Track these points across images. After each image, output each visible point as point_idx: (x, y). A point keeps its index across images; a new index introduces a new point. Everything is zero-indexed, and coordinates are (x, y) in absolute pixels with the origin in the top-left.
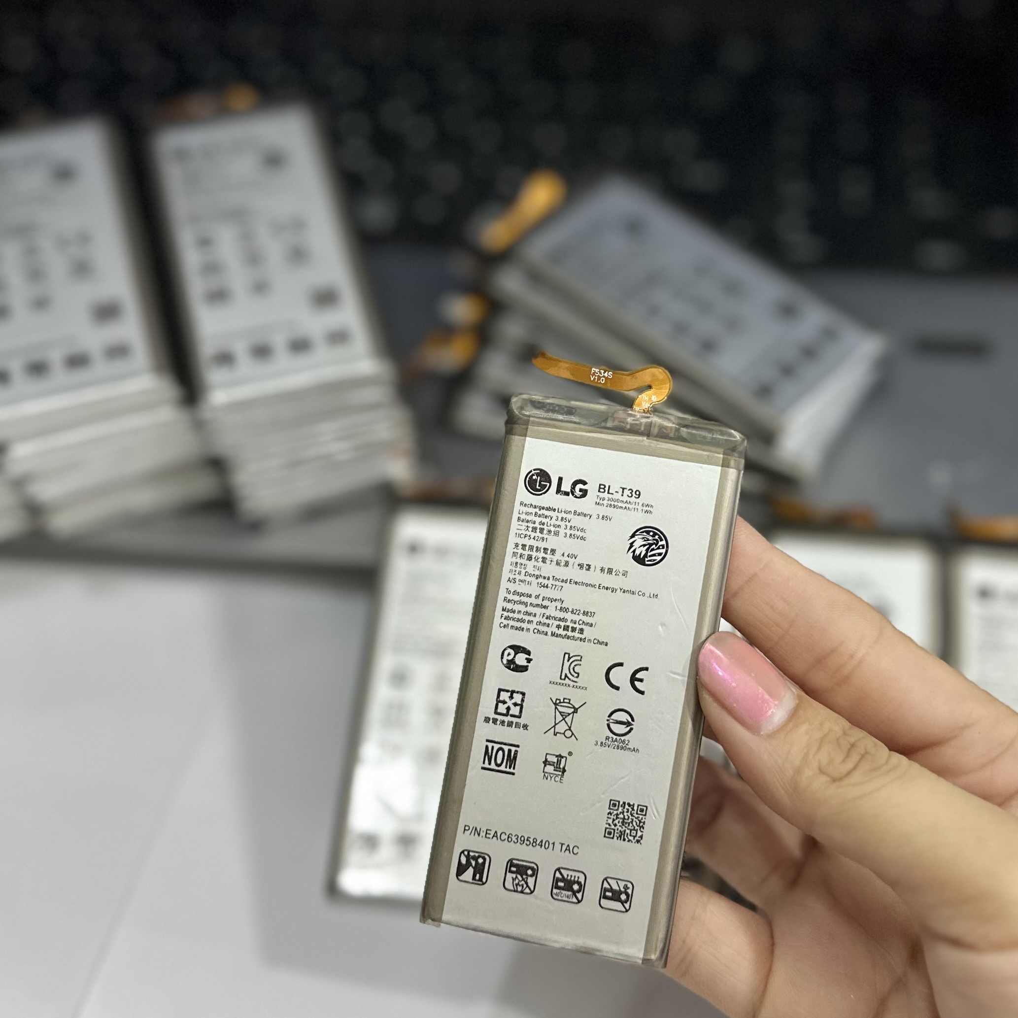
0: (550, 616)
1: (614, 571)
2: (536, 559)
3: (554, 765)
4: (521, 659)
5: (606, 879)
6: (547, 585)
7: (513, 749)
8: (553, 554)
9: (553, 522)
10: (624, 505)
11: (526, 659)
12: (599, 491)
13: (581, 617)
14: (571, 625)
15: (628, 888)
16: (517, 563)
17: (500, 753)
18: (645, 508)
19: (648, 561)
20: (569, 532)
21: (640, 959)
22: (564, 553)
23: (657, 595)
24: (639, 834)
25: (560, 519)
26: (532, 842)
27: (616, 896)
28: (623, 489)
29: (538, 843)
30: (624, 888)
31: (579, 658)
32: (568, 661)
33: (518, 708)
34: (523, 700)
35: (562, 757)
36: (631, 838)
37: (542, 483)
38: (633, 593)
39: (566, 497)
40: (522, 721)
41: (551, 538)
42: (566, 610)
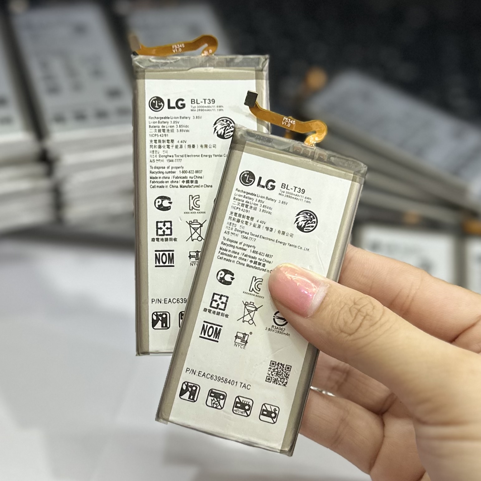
0: (247, 255)
1: (286, 233)
2: (242, 222)
3: (241, 339)
4: (228, 278)
5: (264, 404)
6: (247, 237)
7: (219, 328)
8: (252, 220)
9: (254, 202)
10: (295, 197)
11: (231, 278)
12: (282, 187)
13: (265, 257)
14: (259, 261)
15: (277, 410)
16: (231, 223)
17: (211, 329)
18: (307, 200)
19: (305, 229)
20: (262, 209)
21: (279, 450)
22: (258, 220)
23: (309, 249)
24: (286, 381)
25: (258, 200)
26: (224, 380)
27: (269, 414)
28: (296, 188)
29: (228, 381)
30: (274, 410)
31: (261, 280)
32: (255, 281)
33: (224, 305)
34: (227, 301)
35: (246, 335)
36: (281, 383)
37: (250, 179)
38: (295, 247)
39: (263, 188)
40: (225, 312)
41: (252, 211)
42: (256, 252)
